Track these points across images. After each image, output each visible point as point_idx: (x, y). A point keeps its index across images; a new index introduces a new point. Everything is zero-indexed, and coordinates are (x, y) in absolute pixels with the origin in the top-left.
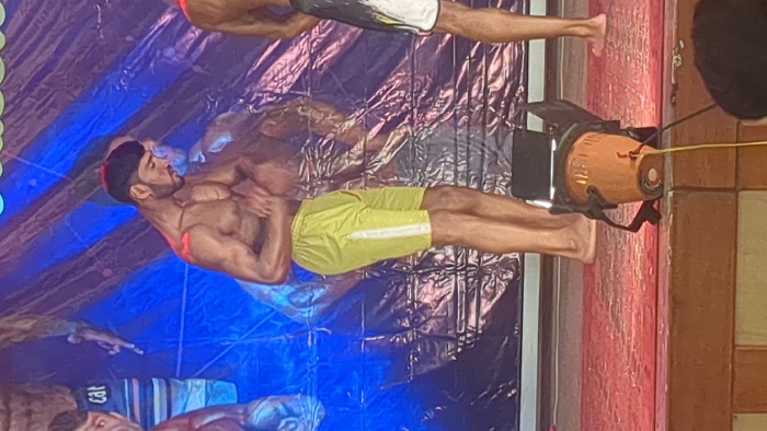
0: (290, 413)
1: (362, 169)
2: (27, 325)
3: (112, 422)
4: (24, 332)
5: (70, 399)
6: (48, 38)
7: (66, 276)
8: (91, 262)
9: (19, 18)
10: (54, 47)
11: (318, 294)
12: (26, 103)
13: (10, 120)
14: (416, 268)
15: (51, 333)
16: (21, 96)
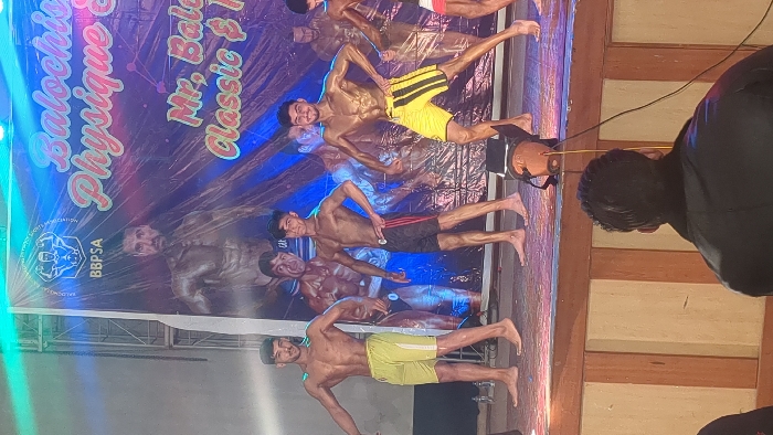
0: (374, 255)
1: (412, 140)
2: (250, 210)
3: (289, 257)
4: (248, 213)
5: (270, 246)
6: (263, 73)
7: (269, 187)
8: (280, 181)
9: (249, 63)
10: (265, 78)
11: (389, 200)
12: (252, 104)
13: (244, 112)
14: (436, 189)
15: (261, 214)
16: (249, 101)
